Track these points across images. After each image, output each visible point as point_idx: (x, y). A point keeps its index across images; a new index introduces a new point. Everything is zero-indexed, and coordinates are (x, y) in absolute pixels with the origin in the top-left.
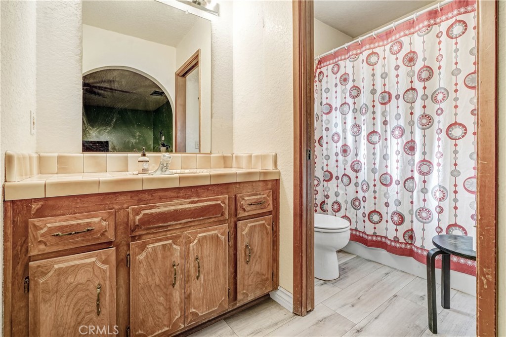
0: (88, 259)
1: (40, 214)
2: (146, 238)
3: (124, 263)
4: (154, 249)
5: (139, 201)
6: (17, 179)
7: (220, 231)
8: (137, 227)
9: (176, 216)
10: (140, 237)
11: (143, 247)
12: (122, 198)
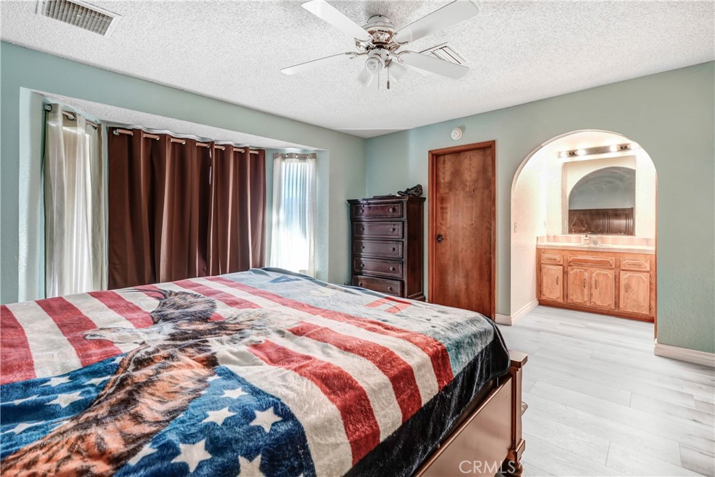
0: (556, 267)
1: (543, 253)
2: (574, 267)
3: (565, 273)
4: (576, 272)
5: (572, 254)
6: (539, 243)
7: (611, 274)
8: (570, 262)
9: (586, 261)
10: (572, 266)
11: (573, 269)
12: (566, 252)
